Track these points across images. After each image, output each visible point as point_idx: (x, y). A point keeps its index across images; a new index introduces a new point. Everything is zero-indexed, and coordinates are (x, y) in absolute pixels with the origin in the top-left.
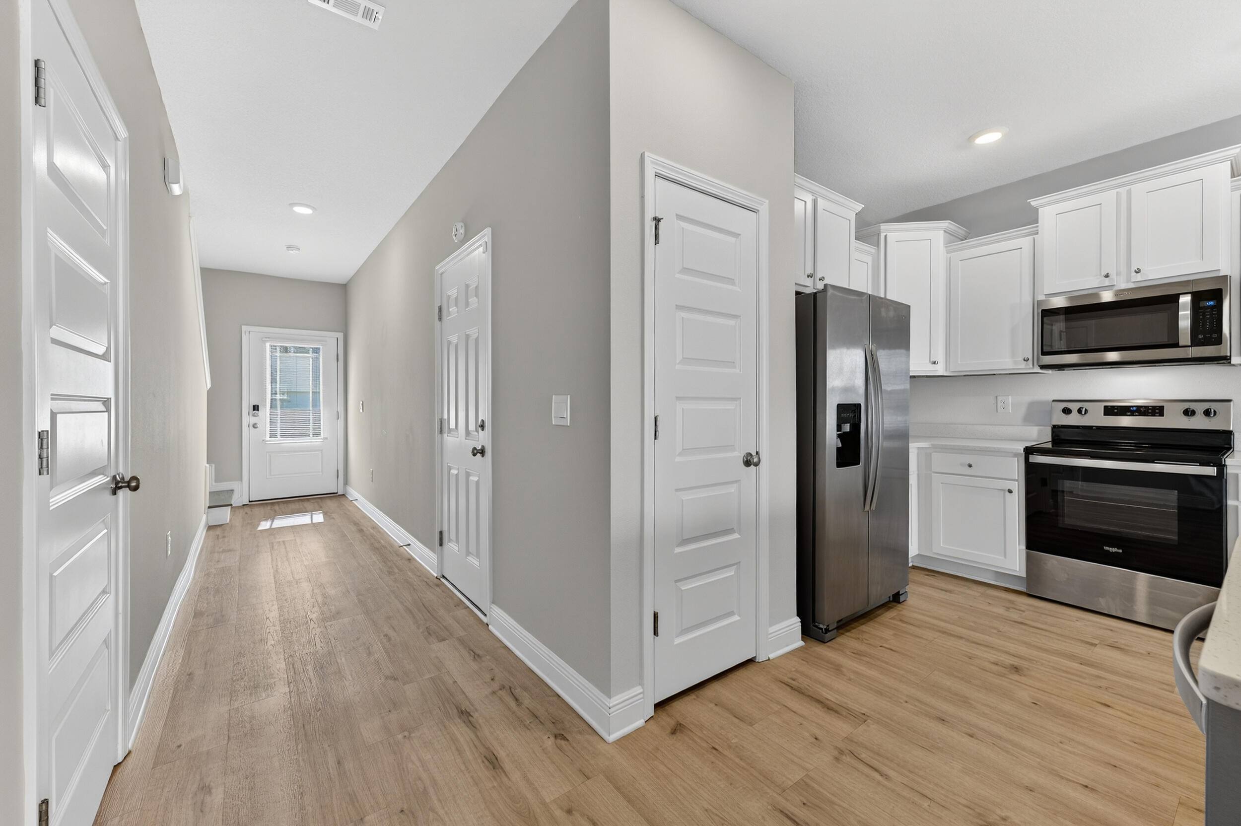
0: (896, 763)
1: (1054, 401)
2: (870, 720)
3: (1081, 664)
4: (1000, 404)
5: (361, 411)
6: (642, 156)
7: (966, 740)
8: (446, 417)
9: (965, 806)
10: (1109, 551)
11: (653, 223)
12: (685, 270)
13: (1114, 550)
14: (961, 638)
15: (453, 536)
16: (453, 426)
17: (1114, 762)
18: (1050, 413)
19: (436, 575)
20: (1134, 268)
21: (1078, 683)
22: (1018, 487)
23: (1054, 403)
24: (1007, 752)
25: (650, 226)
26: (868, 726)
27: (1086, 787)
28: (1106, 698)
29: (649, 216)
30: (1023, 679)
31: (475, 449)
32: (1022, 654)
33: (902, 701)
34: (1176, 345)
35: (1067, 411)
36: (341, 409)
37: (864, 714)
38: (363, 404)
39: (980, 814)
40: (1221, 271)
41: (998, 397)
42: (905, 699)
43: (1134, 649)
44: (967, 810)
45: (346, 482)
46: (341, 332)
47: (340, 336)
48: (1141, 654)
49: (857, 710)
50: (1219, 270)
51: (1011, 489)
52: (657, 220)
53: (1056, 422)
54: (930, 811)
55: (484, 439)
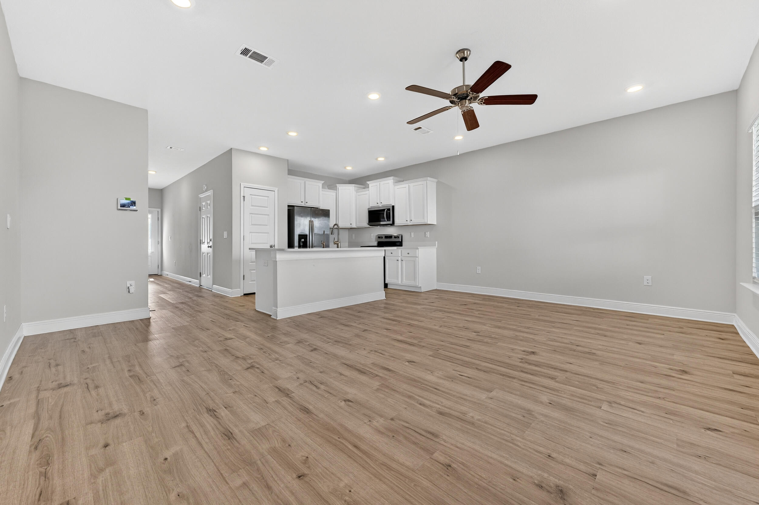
5: (170, 240)
6: (240, 184)
8: (202, 239)
11: (243, 197)
12: (252, 206)
15: (204, 273)
16: (204, 241)
19: (198, 286)
20: (381, 202)
25: (242, 198)
29: (242, 195)
31: (209, 246)
36: (160, 240)
38: (171, 238)
45: (162, 270)
46: (160, 208)
47: (159, 210)
52: (244, 197)
55: (211, 244)
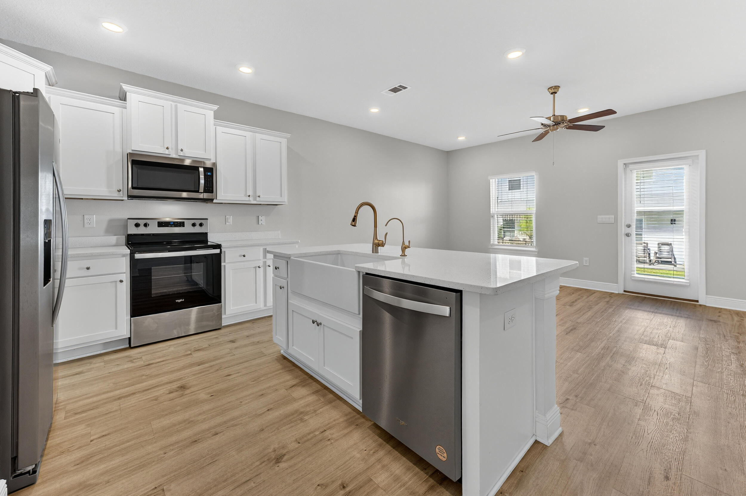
0: (213, 487)
1: (129, 219)
2: (165, 486)
3: (199, 365)
4: (86, 221)
7: (217, 438)
9: (261, 464)
10: (178, 302)
13: (181, 300)
14: (134, 394)
17: (260, 393)
18: (126, 227)
20: (180, 148)
21: (210, 374)
22: (126, 277)
23: (128, 220)
24: (236, 425)
26: (170, 490)
27: (268, 410)
28: (226, 372)
30: (192, 389)
32: (174, 379)
33: (162, 456)
34: (198, 191)
35: (137, 225)
37: (156, 488)
39: (268, 460)
40: (211, 160)
41: (85, 216)
42: (162, 452)
43: (204, 347)
44: (263, 464)
48: (206, 347)
49: (148, 490)
50: (211, 159)
51: (122, 279)
53: (130, 232)
54: (258, 484)
